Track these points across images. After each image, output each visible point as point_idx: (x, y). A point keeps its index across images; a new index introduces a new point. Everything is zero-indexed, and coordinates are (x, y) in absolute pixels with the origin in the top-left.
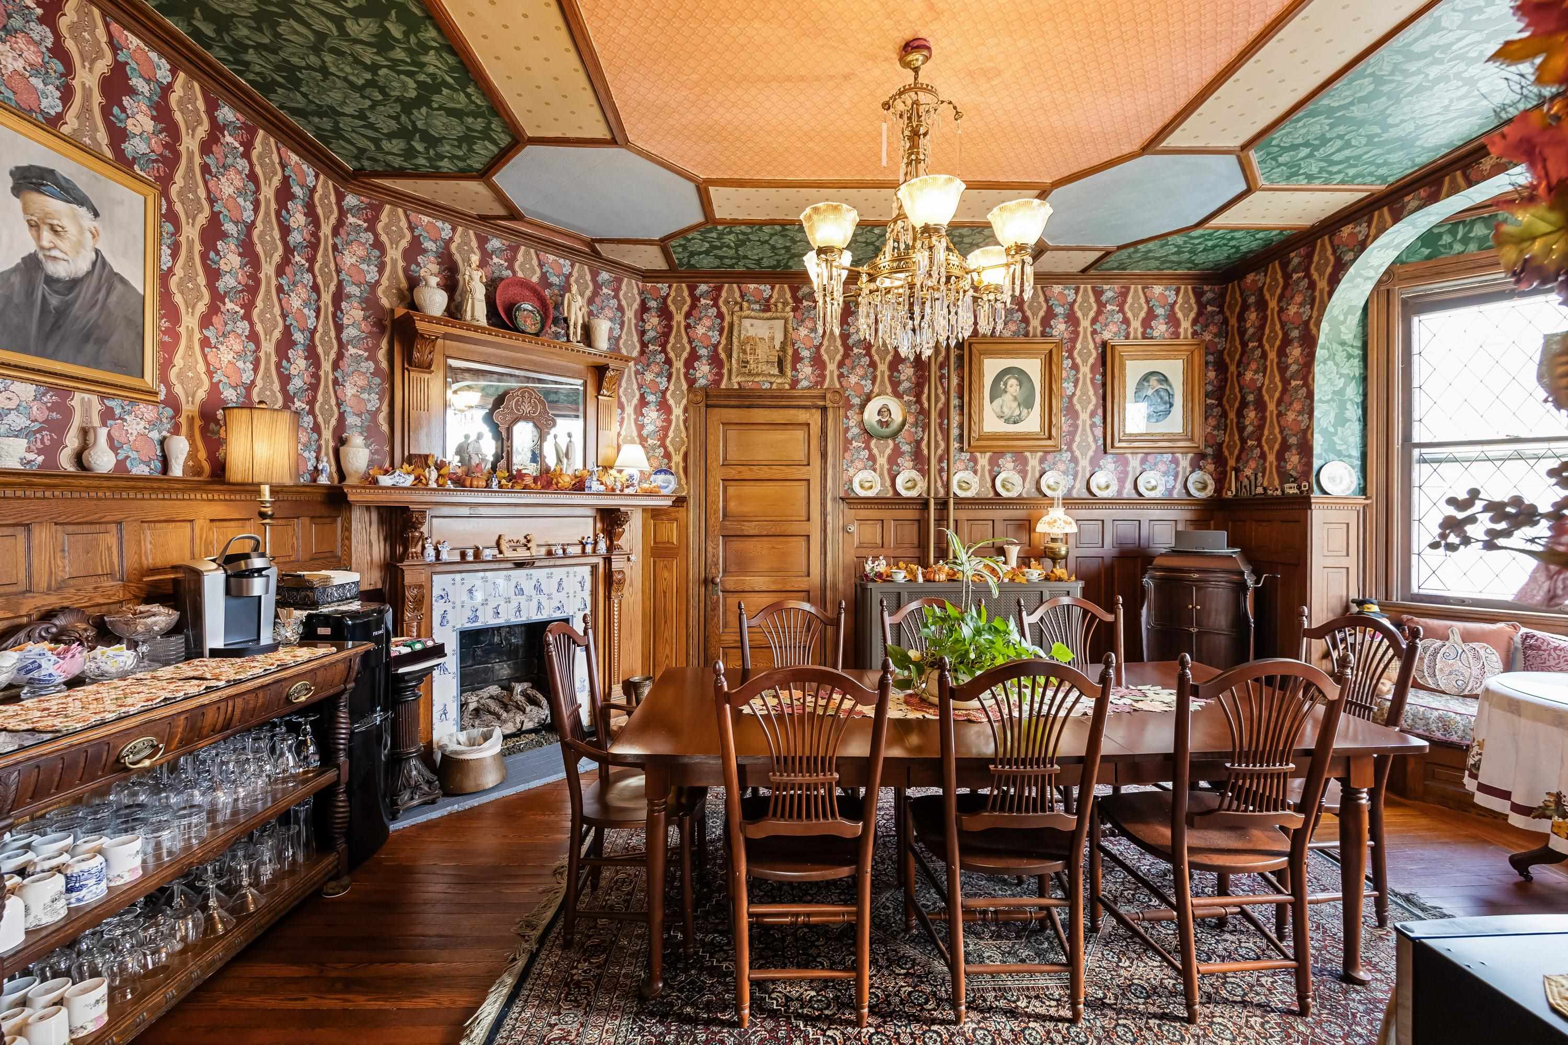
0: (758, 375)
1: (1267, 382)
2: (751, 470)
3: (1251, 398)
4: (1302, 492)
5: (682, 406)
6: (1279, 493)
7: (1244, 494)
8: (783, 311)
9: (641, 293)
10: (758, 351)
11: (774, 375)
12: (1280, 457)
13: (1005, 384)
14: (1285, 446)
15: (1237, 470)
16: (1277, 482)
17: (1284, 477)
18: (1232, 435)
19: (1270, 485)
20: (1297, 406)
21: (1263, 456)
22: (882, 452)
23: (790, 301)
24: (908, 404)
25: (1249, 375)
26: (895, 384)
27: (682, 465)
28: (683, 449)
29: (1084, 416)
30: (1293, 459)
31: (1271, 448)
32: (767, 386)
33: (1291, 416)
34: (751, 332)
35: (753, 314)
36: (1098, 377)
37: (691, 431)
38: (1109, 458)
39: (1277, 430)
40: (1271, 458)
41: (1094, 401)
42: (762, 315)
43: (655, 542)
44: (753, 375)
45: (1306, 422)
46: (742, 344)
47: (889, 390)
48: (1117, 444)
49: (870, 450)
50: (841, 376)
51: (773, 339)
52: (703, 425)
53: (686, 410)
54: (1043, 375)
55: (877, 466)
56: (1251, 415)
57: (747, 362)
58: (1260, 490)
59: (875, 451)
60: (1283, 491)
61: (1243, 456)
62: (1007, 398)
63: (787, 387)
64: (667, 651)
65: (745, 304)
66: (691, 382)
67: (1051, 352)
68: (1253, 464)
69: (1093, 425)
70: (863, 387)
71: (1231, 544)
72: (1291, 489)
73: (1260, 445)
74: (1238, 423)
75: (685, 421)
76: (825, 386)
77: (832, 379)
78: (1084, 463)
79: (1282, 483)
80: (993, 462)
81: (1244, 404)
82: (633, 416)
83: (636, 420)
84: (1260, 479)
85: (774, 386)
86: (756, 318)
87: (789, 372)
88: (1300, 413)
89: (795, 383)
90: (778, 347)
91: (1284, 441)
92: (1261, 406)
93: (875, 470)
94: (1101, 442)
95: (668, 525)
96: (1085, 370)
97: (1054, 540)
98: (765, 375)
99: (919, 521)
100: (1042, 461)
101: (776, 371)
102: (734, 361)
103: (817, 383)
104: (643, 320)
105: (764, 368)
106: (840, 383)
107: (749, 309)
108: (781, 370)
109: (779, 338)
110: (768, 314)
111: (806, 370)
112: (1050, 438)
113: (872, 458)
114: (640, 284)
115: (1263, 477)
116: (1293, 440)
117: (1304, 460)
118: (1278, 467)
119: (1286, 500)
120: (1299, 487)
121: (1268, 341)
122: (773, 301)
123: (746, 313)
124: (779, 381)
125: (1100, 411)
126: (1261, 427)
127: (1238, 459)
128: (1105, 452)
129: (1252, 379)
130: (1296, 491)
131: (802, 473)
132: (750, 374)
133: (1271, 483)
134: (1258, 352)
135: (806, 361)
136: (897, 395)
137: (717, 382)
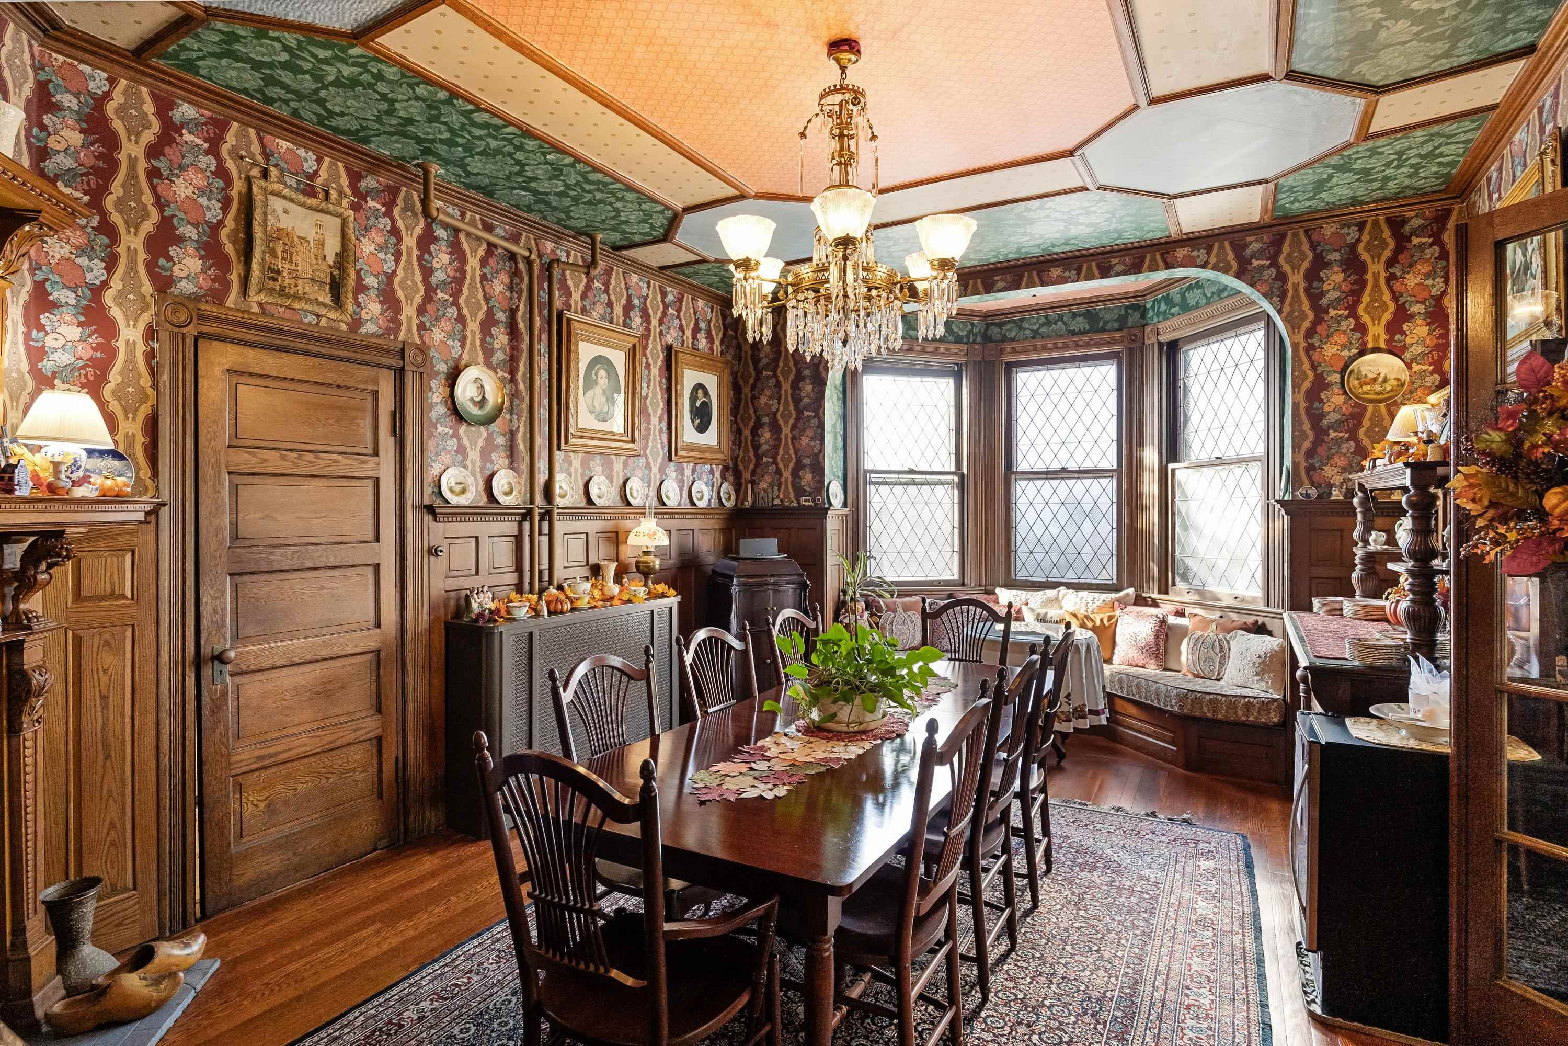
0: (297, 297)
1: (781, 409)
2: (283, 458)
3: (765, 420)
4: (816, 504)
5: (142, 326)
6: (795, 504)
7: (760, 504)
8: (339, 204)
9: (38, 67)
10: (298, 258)
11: (324, 305)
12: (795, 473)
13: (596, 375)
14: (799, 467)
15: (753, 483)
16: (792, 495)
17: (800, 492)
18: (746, 451)
19: (783, 497)
20: (810, 433)
21: (778, 472)
22: (473, 443)
23: (348, 191)
24: (502, 379)
25: (763, 400)
26: (488, 353)
27: (140, 440)
28: (145, 410)
29: (655, 420)
30: (807, 477)
31: (786, 466)
32: (311, 319)
33: (805, 441)
34: (285, 222)
35: (286, 192)
36: (664, 381)
37: (165, 377)
38: (672, 464)
39: (792, 451)
40: (787, 474)
41: (661, 405)
42: (302, 198)
43: (78, 596)
44: (288, 296)
45: (818, 447)
46: (270, 239)
47: (481, 359)
48: (680, 453)
49: (459, 440)
50: (421, 327)
51: (321, 244)
52: (190, 366)
53: (150, 334)
54: (627, 372)
55: (468, 463)
56: (766, 435)
57: (278, 272)
58: (777, 502)
59: (465, 441)
60: (799, 503)
61: (758, 470)
62: (598, 390)
63: (344, 327)
64: (113, 813)
65: (273, 172)
66: (163, 284)
67: (634, 346)
68: (768, 479)
69: (661, 430)
70: (450, 348)
71: (781, 551)
72: (807, 502)
73: (775, 462)
74: (753, 441)
75: (150, 355)
76: (401, 338)
77: (409, 331)
78: (655, 469)
79: (797, 498)
80: (585, 465)
81: (758, 425)
82: (21, 329)
83: (27, 337)
84: (776, 492)
85: (323, 322)
86: (292, 201)
87: (350, 307)
88: (812, 439)
89: (356, 323)
90: (331, 259)
91: (799, 461)
92: (776, 428)
93: (465, 467)
94: (666, 449)
95: (112, 561)
96: (655, 371)
97: (646, 553)
98: (309, 301)
99: (516, 536)
100: (625, 465)
101: (327, 299)
102: (255, 265)
103: (388, 331)
104: (43, 128)
105: (304, 288)
106: (421, 337)
107: (280, 181)
108: (337, 299)
109: (332, 247)
110: (313, 202)
111: (372, 308)
112: (633, 441)
113: (461, 450)
114: (37, 49)
115: (779, 490)
116: (807, 461)
117: (817, 478)
118: (793, 483)
119: (801, 511)
120: (814, 500)
121: (783, 374)
122: (319, 181)
123: (277, 187)
124: (333, 315)
125: (665, 417)
126: (776, 447)
127: (754, 473)
128: (670, 460)
129: (766, 404)
130: (811, 503)
131: (368, 467)
132: (282, 292)
133: (787, 495)
134: (772, 382)
135: (373, 293)
136: (488, 365)
137: (219, 296)
